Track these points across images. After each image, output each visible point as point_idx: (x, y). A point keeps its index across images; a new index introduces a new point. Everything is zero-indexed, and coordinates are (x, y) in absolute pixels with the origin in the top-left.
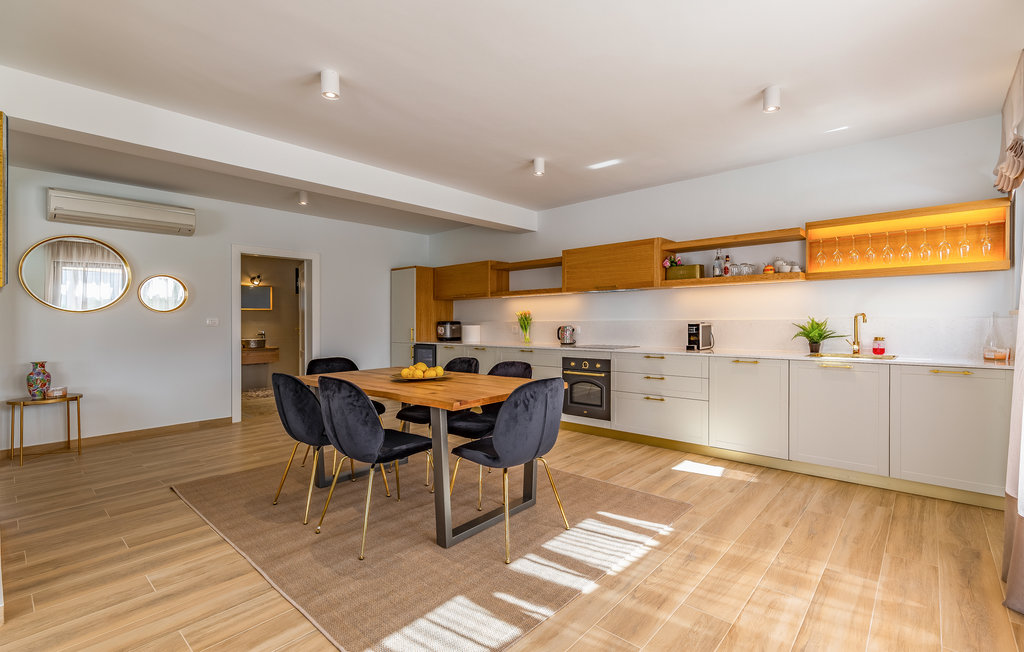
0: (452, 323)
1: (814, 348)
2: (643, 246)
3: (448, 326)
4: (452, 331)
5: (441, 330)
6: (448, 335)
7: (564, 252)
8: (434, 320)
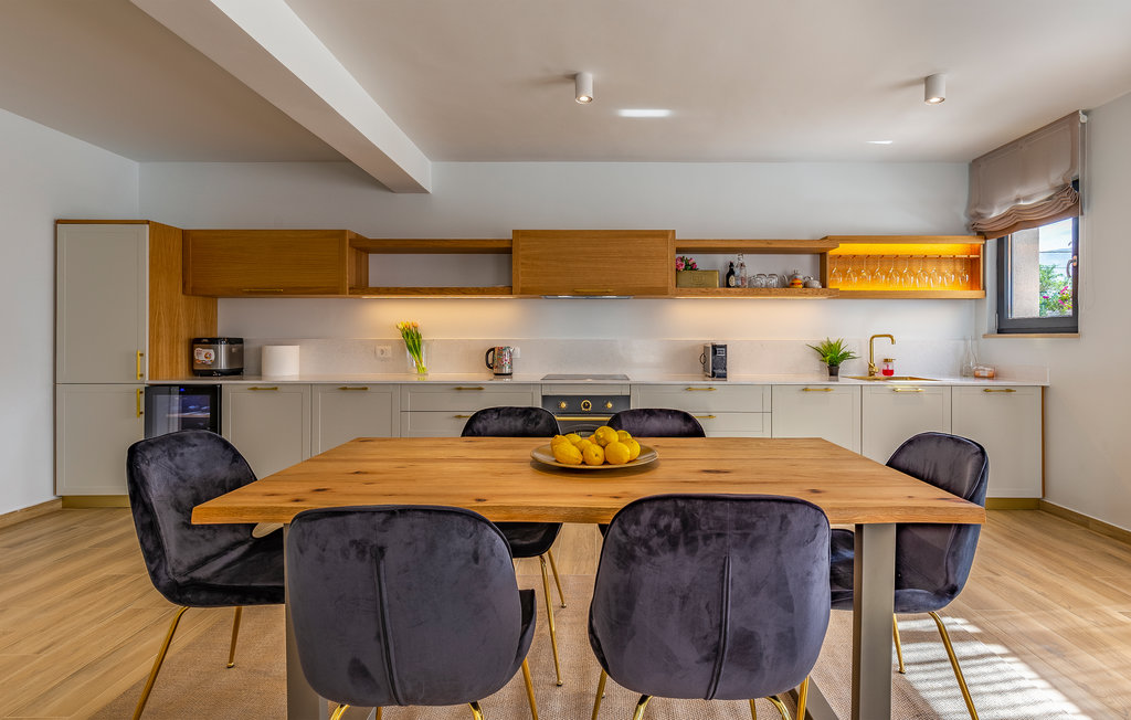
0: (230, 341)
1: (833, 370)
2: (650, 240)
3: (223, 348)
4: (231, 357)
5: (202, 355)
6: (223, 365)
7: (515, 232)
8: (184, 334)
